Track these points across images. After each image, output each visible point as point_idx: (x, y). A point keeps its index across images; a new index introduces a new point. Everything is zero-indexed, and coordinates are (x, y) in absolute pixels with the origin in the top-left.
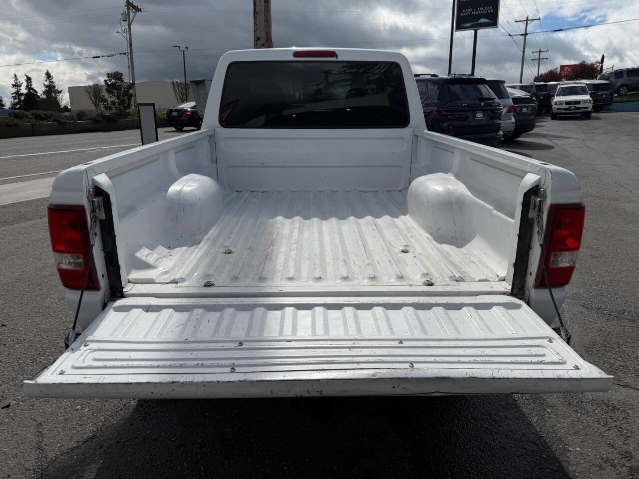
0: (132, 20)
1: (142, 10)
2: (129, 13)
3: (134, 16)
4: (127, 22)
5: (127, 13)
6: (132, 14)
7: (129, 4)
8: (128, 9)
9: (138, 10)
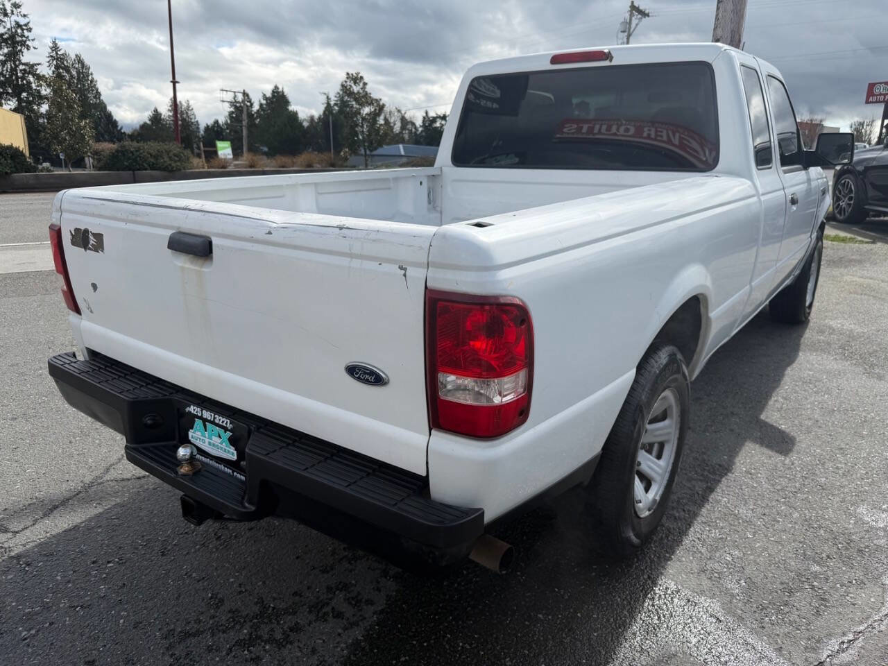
0: (634, 30)
1: (650, 15)
2: (631, 20)
3: (637, 25)
4: (626, 34)
5: (628, 21)
6: (634, 22)
7: (634, 9)
8: (631, 15)
9: (644, 14)
